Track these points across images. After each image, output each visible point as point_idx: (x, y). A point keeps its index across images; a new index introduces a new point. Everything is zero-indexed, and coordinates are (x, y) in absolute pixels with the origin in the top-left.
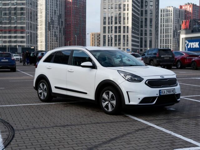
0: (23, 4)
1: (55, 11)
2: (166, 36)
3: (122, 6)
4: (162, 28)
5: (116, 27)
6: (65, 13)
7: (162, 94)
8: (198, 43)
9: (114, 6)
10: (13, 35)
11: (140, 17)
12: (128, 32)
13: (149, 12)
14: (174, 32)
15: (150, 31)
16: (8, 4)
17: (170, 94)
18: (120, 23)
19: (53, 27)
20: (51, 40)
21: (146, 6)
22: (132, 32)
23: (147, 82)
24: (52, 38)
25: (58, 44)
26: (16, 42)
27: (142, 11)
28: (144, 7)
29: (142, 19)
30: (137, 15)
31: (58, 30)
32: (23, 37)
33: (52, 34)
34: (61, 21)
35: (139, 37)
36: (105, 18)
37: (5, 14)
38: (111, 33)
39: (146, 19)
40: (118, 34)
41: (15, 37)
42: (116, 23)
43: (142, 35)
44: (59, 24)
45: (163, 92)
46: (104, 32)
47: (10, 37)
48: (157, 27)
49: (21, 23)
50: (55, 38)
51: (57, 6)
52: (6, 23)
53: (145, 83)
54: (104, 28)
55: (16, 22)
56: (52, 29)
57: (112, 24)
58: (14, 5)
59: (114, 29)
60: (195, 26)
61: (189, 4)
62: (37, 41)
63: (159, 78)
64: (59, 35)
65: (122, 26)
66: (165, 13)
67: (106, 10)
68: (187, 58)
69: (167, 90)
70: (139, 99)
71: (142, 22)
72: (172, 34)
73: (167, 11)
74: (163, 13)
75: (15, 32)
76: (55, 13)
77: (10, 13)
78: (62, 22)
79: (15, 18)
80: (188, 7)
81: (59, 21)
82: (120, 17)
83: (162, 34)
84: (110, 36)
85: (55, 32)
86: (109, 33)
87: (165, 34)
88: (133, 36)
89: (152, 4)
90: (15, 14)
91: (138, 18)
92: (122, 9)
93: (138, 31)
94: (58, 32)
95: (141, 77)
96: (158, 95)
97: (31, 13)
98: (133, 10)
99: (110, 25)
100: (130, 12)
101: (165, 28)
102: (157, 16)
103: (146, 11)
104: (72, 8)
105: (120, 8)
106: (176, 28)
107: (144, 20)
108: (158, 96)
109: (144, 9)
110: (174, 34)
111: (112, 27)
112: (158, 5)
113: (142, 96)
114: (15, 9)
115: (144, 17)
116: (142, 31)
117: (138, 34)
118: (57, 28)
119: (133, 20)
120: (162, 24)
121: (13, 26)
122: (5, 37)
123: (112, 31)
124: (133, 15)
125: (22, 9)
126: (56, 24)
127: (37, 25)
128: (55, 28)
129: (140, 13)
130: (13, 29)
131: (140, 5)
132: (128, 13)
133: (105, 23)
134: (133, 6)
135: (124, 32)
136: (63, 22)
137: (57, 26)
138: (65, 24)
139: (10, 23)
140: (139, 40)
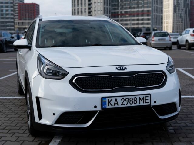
7: (110, 106)
10: (141, 18)
17: (133, 105)
19: (179, 9)
20: (177, 21)
23: (74, 81)
24: (177, 19)
25: (183, 25)
26: (142, 24)
31: (183, 12)
32: (149, 19)
33: (178, 16)
34: (187, 4)
41: (142, 20)
44: (184, 6)
45: (113, 103)
47: (138, 20)
49: (147, 7)
50: (181, 19)
52: (134, 8)
53: (71, 82)
55: (143, 6)
56: (178, 11)
62: (162, 23)
63: (113, 70)
64: (185, 17)
69: (125, 98)
70: (54, 114)
75: (142, 15)
79: (142, 2)
81: (185, 3)
85: (181, 14)
94: (183, 14)
95: (64, 68)
96: (99, 108)
108: (100, 111)
118: (182, 10)
121: (140, 10)
122: (134, 20)
126: (182, 6)
127: (162, 8)
128: (181, 10)
130: (140, 13)
136: (188, 4)
137: (183, 8)
138: (190, 6)
139: (138, 7)
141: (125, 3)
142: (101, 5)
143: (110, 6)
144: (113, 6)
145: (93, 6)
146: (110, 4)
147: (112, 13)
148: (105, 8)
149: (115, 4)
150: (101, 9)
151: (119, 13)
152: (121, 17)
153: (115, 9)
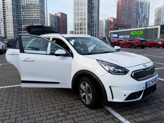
0: (38, 17)
1: (53, 21)
2: (102, 32)
3: (83, 19)
4: (100, 28)
5: (80, 28)
6: (58, 22)
7: (148, 87)
8: (117, 35)
9: (79, 19)
11: (91, 23)
12: (86, 30)
13: (95, 21)
14: (105, 30)
15: (95, 29)
16: (31, 18)
17: (154, 84)
18: (82, 26)
21: (93, 18)
22: (88, 30)
23: (133, 74)
27: (92, 21)
28: (93, 19)
29: (92, 24)
30: (90, 23)
35: (91, 32)
36: (75, 24)
37: (30, 22)
38: (78, 30)
39: (93, 24)
40: (81, 31)
42: (80, 26)
43: (92, 31)
45: (149, 84)
46: (75, 30)
48: (98, 28)
51: (54, 18)
53: (131, 76)
54: (75, 28)
57: (78, 26)
58: (34, 18)
59: (79, 29)
60: (115, 27)
61: (112, 18)
65: (83, 27)
66: (101, 22)
67: (76, 20)
68: (117, 41)
69: (152, 81)
70: (125, 95)
71: (92, 26)
72: (104, 31)
73: (102, 21)
74: (100, 22)
76: (53, 22)
77: (33, 22)
78: (57, 26)
80: (111, 19)
82: (82, 24)
83: (100, 31)
84: (78, 32)
86: (77, 30)
87: (101, 31)
88: (88, 32)
89: (96, 17)
90: (35, 22)
91: (90, 24)
92: (83, 20)
93: (90, 30)
95: (126, 68)
96: (145, 88)
97: (42, 22)
98: (88, 20)
99: (78, 27)
100: (87, 21)
101: (101, 28)
102: (98, 23)
103: (94, 21)
104: (61, 20)
105: (82, 19)
106: (106, 28)
107: (93, 25)
109: (92, 20)
110: (105, 31)
111: (79, 28)
112: (98, 18)
113: (128, 92)
114: (35, 20)
115: (93, 23)
116: (92, 30)
117: (90, 31)
119: (88, 25)
120: (100, 27)
123: (79, 30)
124: (88, 23)
125: (38, 20)
129: (91, 22)
131: (91, 18)
132: (85, 22)
133: (75, 26)
134: (88, 18)
135: (84, 30)
140: (91, 34)
141: (25, 23)
142: (12, 24)
143: (17, 25)
144: (18, 25)
145: (7, 24)
146: (17, 23)
147: (18, 28)
148: (14, 25)
149: (20, 24)
150: (12, 26)
151: (23, 29)
152: (24, 31)
153: (20, 26)
